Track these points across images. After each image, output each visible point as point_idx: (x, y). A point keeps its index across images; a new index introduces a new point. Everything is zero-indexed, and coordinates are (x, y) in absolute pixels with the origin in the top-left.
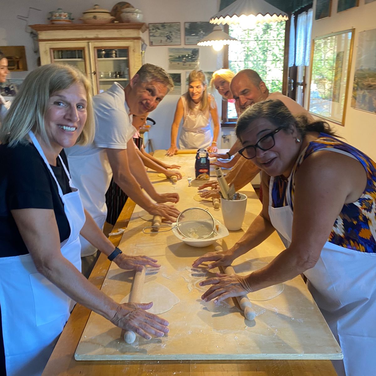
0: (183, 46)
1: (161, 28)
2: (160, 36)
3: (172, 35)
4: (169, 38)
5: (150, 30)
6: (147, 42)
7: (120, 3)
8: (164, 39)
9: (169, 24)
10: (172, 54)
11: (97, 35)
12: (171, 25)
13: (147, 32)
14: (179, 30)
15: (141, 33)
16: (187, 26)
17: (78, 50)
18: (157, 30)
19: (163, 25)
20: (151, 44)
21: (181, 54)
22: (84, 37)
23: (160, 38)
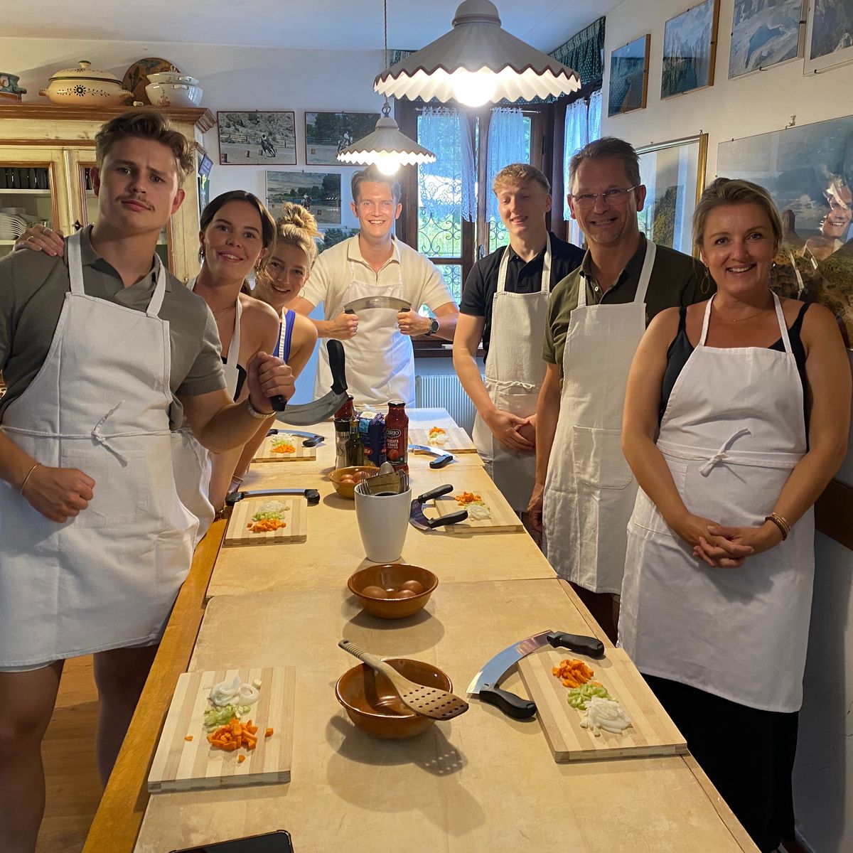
0: (300, 168)
1: (246, 122)
2: (246, 141)
3: (274, 139)
4: (267, 147)
5: (219, 127)
6: (214, 155)
7: (145, 61)
8: (255, 149)
9: (269, 114)
10: (275, 186)
11: (85, 133)
12: (271, 116)
13: (213, 131)
14: (292, 130)
15: (197, 131)
16: (312, 120)
17: (35, 169)
18: (238, 127)
19: (253, 117)
20: (224, 160)
21: (296, 187)
22: (52, 137)
23: (245, 147)
